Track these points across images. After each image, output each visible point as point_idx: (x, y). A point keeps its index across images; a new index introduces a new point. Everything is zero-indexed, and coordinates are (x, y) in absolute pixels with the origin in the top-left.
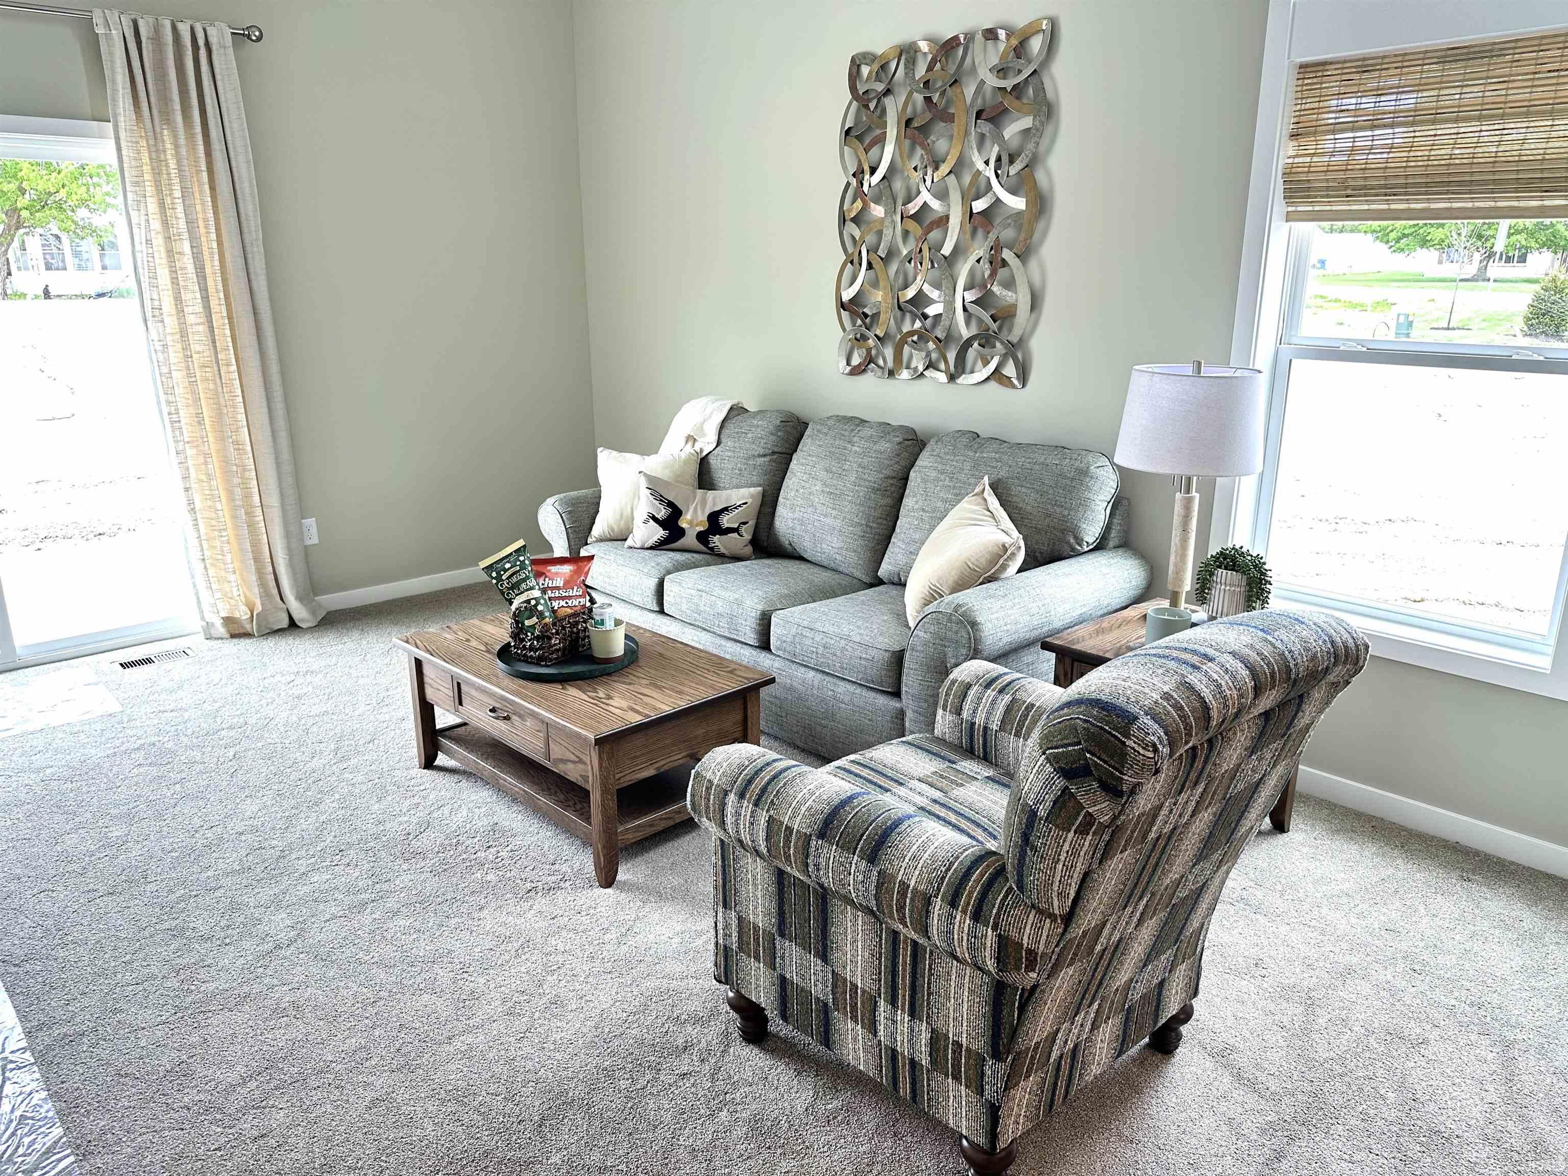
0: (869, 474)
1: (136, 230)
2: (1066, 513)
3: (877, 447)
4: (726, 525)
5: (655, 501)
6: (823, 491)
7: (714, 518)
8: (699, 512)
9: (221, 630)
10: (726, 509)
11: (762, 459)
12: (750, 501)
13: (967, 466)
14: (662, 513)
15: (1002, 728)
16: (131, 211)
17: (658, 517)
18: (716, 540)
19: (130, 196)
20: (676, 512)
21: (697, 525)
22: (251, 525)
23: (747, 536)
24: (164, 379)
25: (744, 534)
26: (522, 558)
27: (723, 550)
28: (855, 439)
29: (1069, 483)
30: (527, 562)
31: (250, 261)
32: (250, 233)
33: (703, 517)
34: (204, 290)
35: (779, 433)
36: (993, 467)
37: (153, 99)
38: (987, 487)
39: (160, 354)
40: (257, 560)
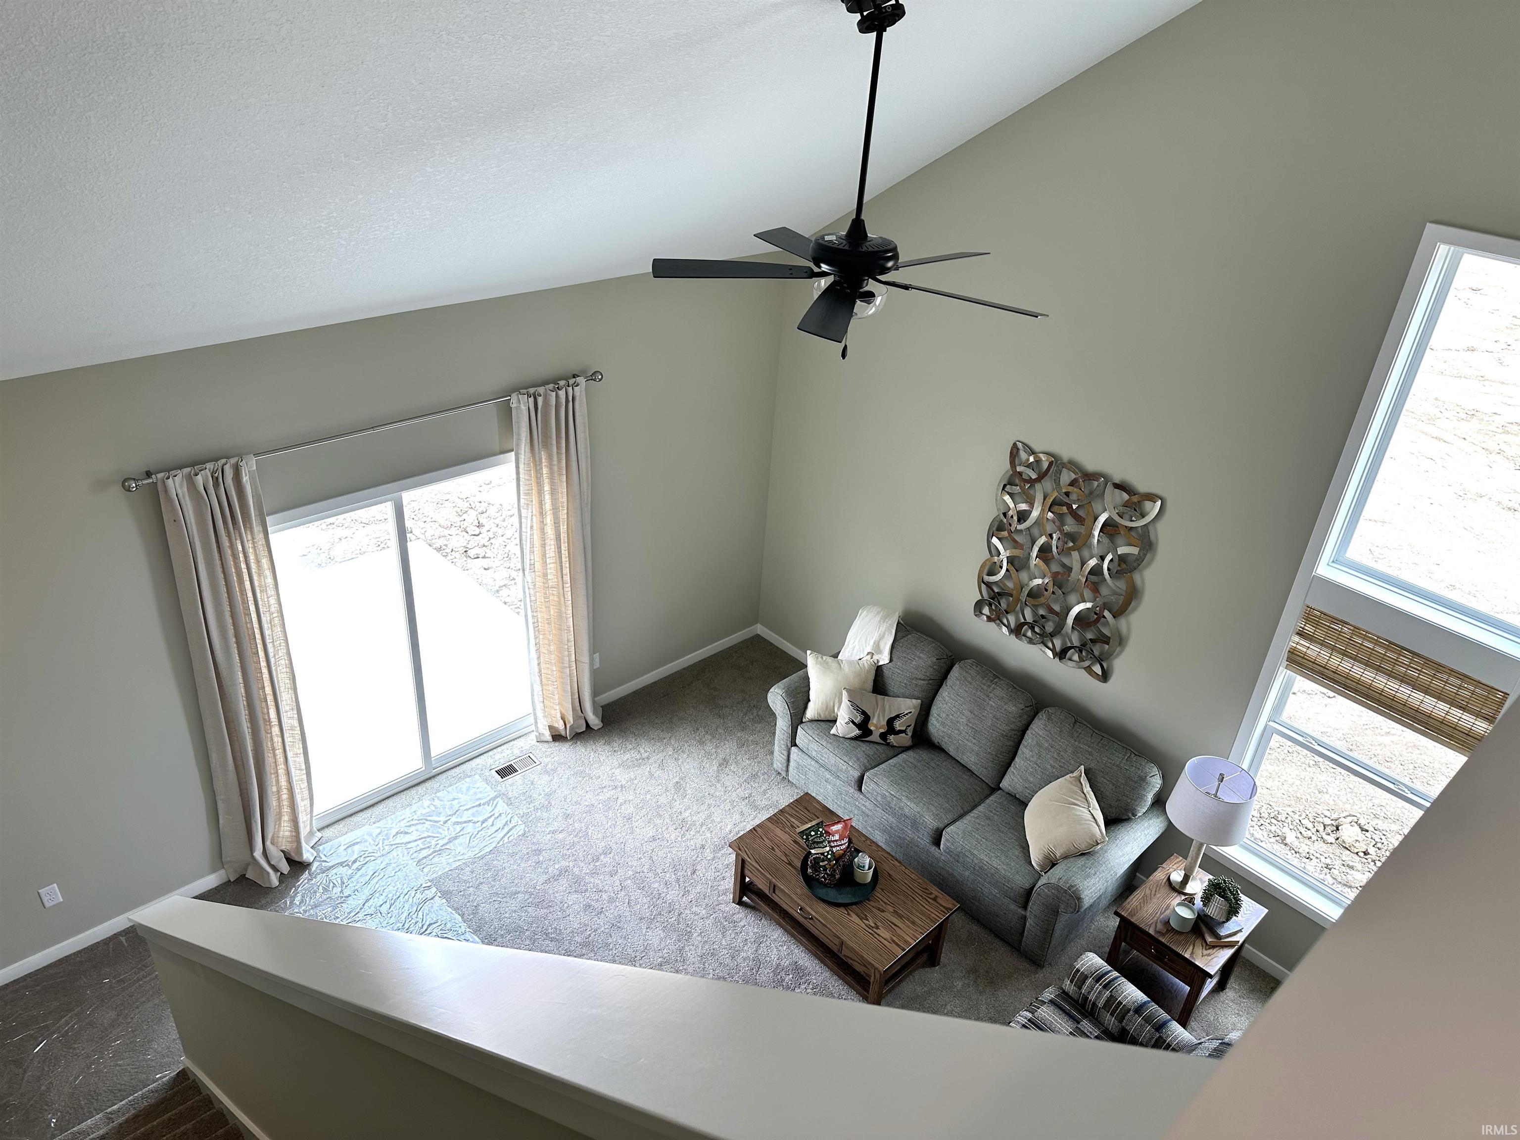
0: (1000, 725)
1: (523, 520)
2: (1129, 801)
3: (1006, 707)
4: (898, 728)
5: (853, 710)
6: (967, 724)
7: (891, 722)
8: (881, 719)
9: (548, 736)
10: (898, 716)
11: (922, 682)
12: (913, 709)
13: (1070, 750)
14: (858, 719)
15: (1104, 1007)
16: (522, 510)
17: (856, 721)
18: (892, 738)
19: (522, 501)
20: (867, 718)
21: (880, 728)
23: (910, 734)
24: (532, 604)
25: (908, 733)
26: (821, 830)
27: (895, 744)
28: (991, 695)
29: (1133, 784)
30: (823, 832)
33: (884, 723)
35: (935, 667)
36: (1086, 758)
37: (539, 438)
38: (1083, 774)
39: (531, 590)
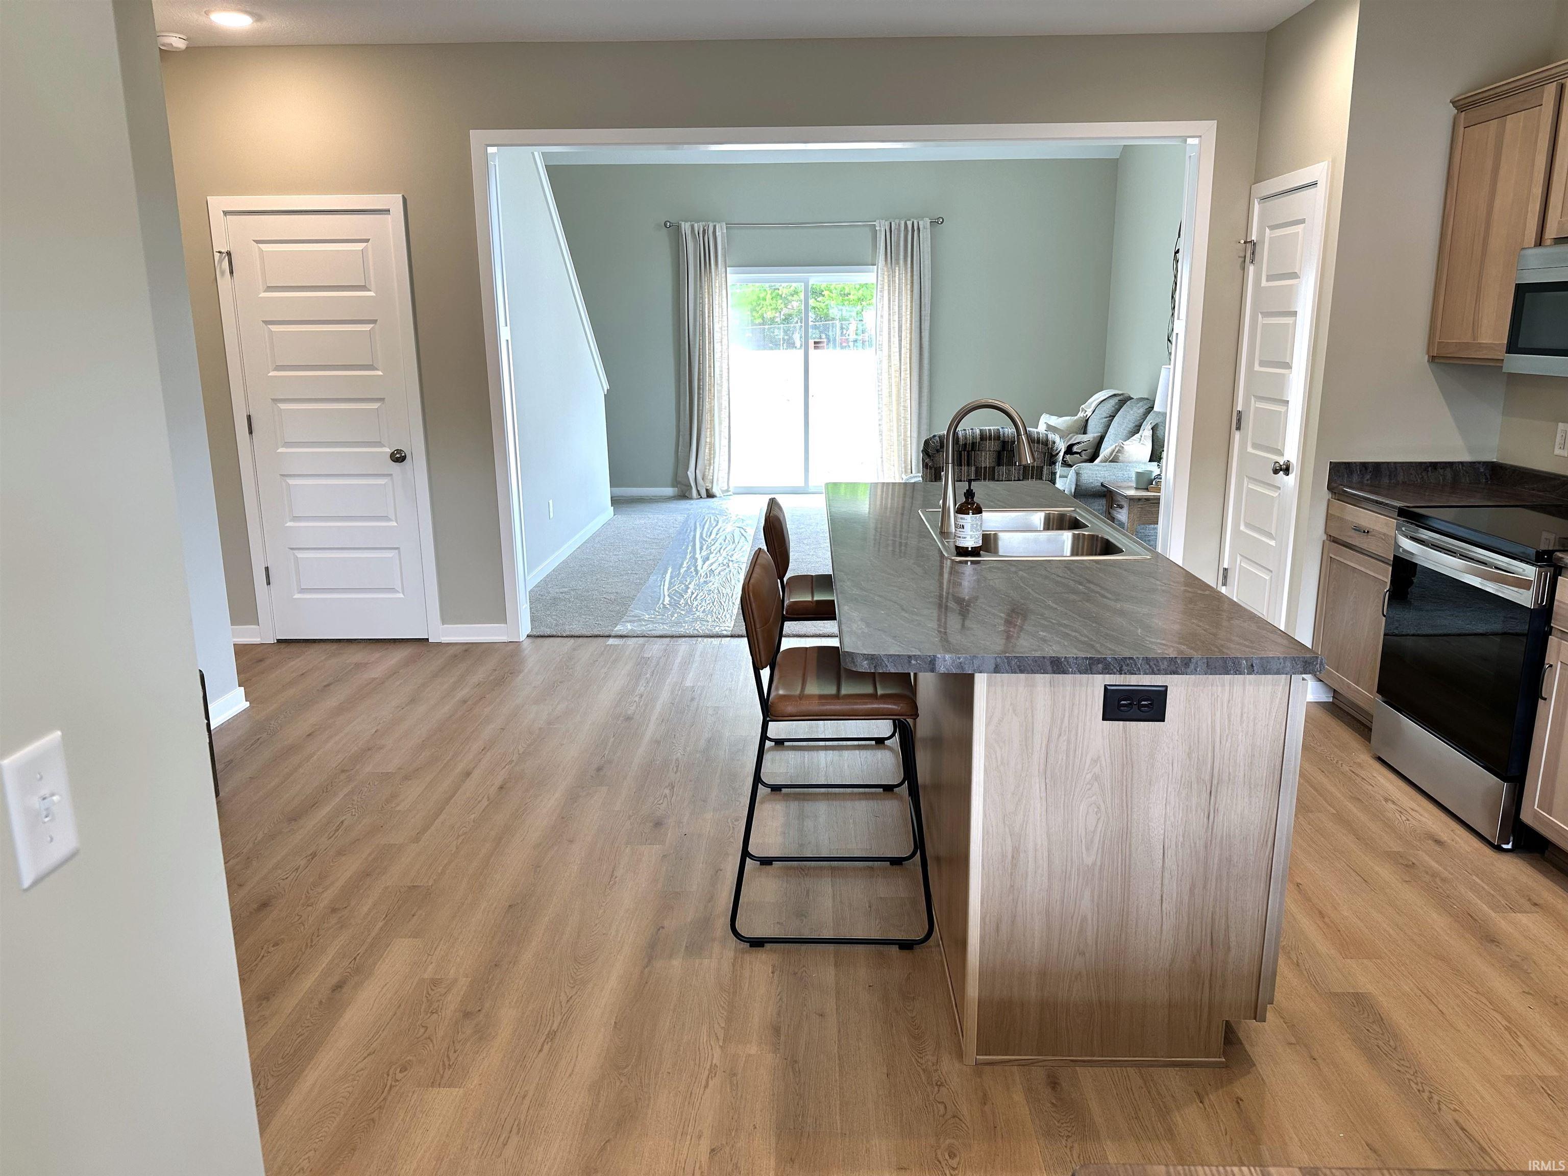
4: (1075, 450)
7: (1071, 447)
10: (1079, 443)
11: (1106, 418)
12: (1091, 440)
22: (905, 446)
25: (1083, 456)
27: (1070, 462)
31: (923, 323)
32: (925, 310)
34: (900, 336)
37: (893, 255)
40: (905, 462)
